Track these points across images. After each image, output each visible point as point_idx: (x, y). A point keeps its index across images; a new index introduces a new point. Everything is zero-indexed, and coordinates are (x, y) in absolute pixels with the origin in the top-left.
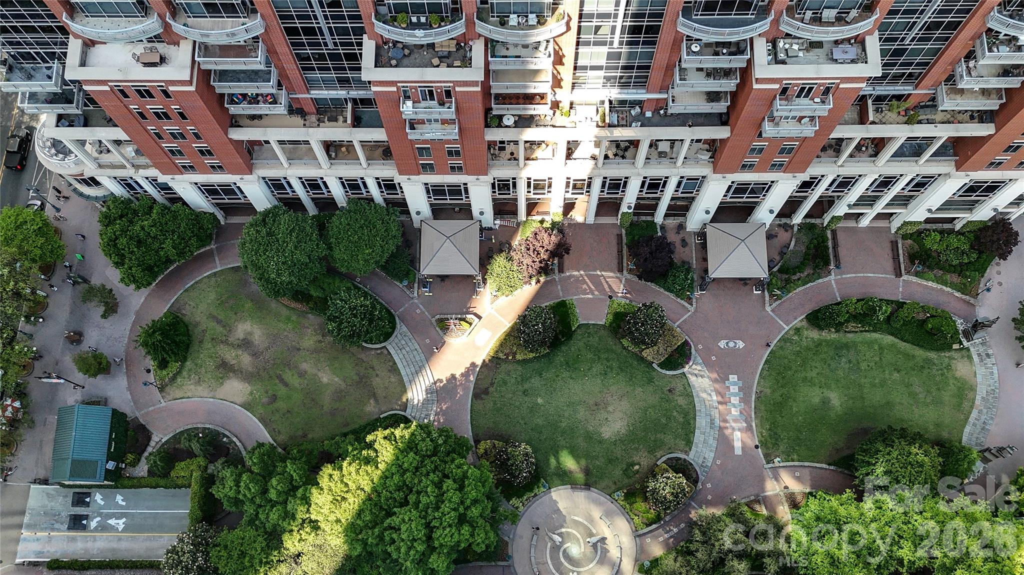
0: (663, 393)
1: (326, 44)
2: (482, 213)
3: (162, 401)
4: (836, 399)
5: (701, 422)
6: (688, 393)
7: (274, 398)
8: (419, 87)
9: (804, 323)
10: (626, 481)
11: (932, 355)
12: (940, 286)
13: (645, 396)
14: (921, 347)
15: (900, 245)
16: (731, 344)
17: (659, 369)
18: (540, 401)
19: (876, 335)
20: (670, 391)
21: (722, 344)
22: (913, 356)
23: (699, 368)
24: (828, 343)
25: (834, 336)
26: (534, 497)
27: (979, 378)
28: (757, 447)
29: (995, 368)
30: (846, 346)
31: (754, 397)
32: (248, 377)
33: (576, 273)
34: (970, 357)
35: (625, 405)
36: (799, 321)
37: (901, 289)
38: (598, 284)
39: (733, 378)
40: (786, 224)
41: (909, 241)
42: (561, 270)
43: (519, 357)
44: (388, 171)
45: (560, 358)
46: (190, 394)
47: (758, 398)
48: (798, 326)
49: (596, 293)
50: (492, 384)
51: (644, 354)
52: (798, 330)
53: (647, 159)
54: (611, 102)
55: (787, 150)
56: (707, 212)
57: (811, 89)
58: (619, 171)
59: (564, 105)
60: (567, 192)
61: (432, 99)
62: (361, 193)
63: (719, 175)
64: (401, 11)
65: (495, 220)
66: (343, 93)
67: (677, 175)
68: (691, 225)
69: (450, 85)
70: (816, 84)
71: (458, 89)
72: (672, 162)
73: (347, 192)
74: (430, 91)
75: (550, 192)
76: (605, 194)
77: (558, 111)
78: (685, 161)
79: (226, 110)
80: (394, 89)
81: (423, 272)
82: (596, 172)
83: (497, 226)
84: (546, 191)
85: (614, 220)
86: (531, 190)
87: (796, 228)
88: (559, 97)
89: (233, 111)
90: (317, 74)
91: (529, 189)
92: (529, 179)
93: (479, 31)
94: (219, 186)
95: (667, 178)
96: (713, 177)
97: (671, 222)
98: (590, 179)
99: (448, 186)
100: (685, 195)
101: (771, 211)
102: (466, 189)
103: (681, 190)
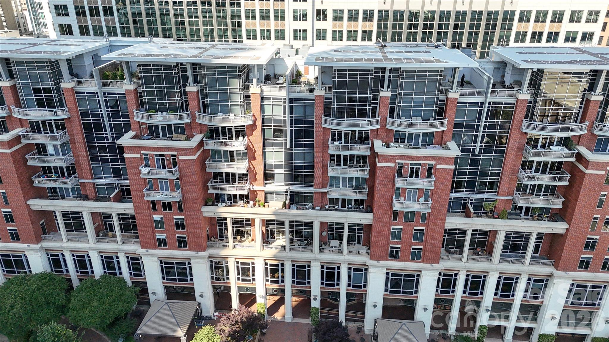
1: (107, 138)
2: (201, 296)
8: (156, 155)
40: (443, 334)
44: (135, 248)
53: (320, 246)
54: (291, 196)
55: (419, 235)
56: (375, 306)
57: (418, 170)
58: (301, 255)
59: (260, 196)
60: (267, 280)
61: (164, 167)
62: (115, 274)
63: (374, 262)
64: (152, 108)
65: (215, 312)
66: (114, 181)
67: (345, 261)
68: (368, 327)
69: (176, 153)
70: (420, 165)
71: (180, 157)
72: (340, 252)
73: (105, 272)
74: (163, 160)
75: (254, 280)
76: (295, 284)
77: (257, 203)
78: (349, 252)
79: (32, 182)
80: (139, 156)
81: (138, 332)
82: (284, 254)
83: (216, 318)
84: (251, 278)
85: (308, 321)
86: (240, 276)
87: (452, 338)
88: (256, 188)
89: (36, 184)
90: (100, 165)
91: (238, 274)
92: (238, 263)
93: (198, 121)
94: (13, 256)
95: (339, 268)
96: (370, 262)
97: (352, 326)
98: (282, 265)
99: (177, 263)
100: (357, 291)
101: (425, 309)
102: (190, 268)
103: (352, 284)
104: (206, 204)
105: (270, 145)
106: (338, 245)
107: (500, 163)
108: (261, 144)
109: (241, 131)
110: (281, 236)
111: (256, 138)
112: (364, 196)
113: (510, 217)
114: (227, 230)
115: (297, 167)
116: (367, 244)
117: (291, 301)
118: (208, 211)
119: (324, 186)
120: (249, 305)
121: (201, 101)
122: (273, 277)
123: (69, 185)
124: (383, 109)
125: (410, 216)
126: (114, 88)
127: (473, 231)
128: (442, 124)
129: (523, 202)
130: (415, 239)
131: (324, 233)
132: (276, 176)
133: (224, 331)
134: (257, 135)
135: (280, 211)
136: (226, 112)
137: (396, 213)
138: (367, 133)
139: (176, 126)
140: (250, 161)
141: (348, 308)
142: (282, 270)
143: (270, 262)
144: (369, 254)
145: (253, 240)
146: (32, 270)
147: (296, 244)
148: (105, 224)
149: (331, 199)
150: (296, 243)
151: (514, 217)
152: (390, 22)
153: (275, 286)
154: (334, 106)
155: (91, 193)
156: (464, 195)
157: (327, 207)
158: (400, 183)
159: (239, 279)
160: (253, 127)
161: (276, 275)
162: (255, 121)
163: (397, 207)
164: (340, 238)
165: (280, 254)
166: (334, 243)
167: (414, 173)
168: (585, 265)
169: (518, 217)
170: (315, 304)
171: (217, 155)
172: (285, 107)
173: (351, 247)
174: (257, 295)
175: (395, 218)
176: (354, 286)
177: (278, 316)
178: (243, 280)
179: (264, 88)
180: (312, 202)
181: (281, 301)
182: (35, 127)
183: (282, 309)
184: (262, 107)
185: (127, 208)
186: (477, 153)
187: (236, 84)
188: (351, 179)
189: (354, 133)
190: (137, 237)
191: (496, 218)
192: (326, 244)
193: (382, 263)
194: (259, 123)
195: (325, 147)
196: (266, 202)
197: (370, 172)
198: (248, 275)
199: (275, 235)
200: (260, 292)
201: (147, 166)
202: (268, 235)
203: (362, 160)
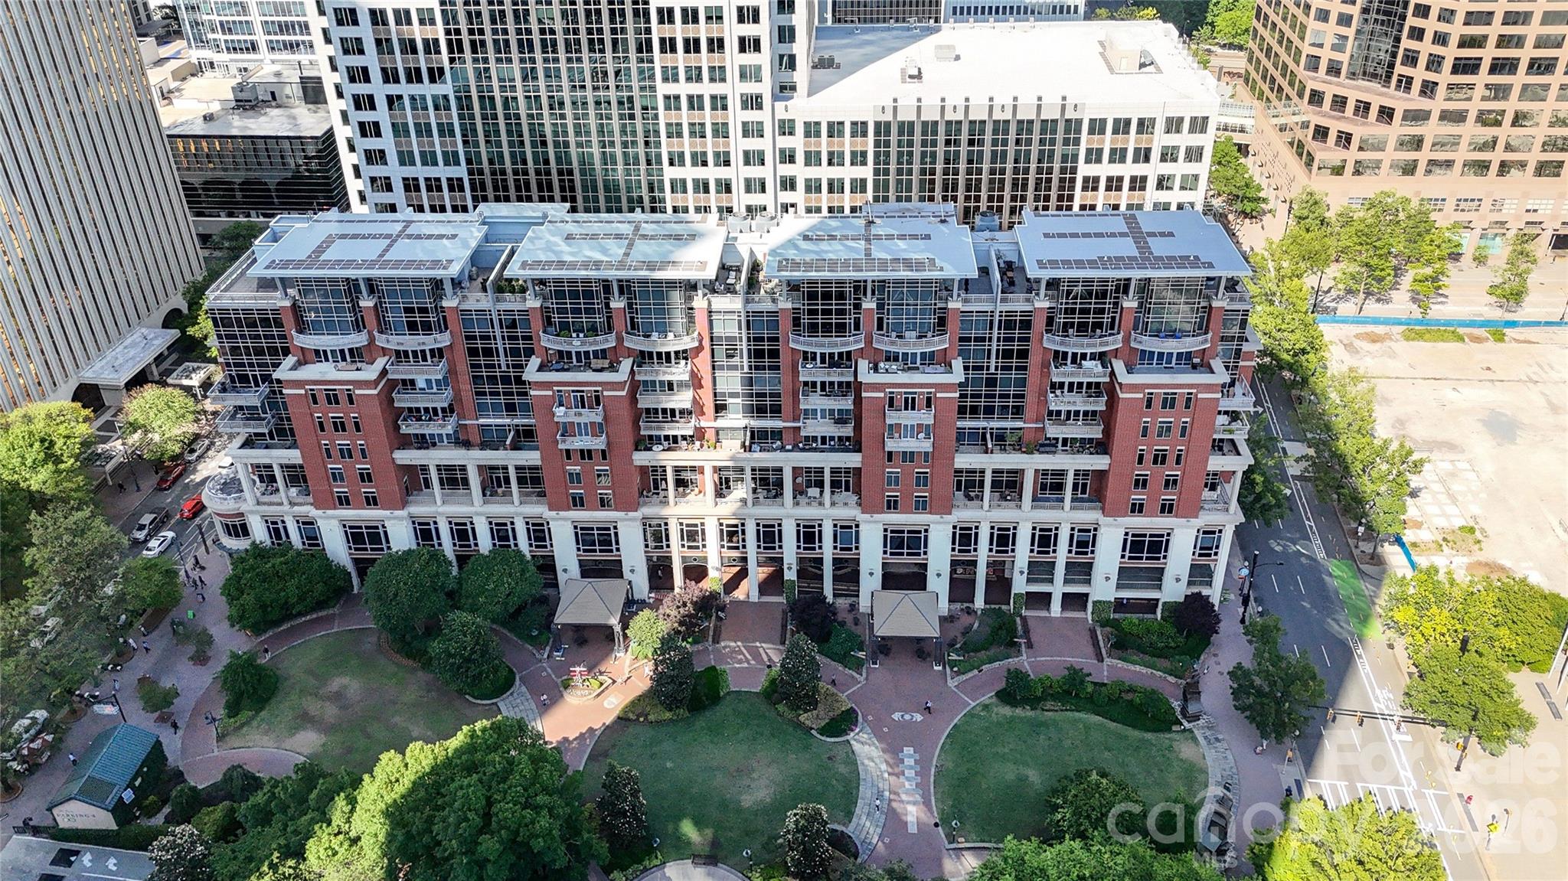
0: (822, 761)
1: (500, 366)
2: (632, 571)
3: (216, 750)
4: (1034, 776)
5: (865, 792)
6: (851, 760)
7: (349, 750)
8: (573, 391)
9: (994, 700)
10: (767, 857)
11: (1149, 736)
12: (1150, 671)
13: (798, 763)
14: (1134, 727)
15: (1099, 633)
16: (907, 717)
17: (819, 736)
18: (669, 765)
19: (1082, 715)
20: (830, 758)
21: (896, 716)
22: (1126, 737)
23: (865, 736)
24: (1021, 719)
25: (1030, 713)
26: (642, 872)
27: (1209, 761)
28: (936, 825)
29: (1228, 752)
30: (1044, 724)
31: (933, 770)
32: (327, 729)
33: (733, 644)
34: (1195, 739)
35: (773, 771)
36: (988, 697)
37: (1105, 673)
38: (756, 655)
39: (908, 750)
40: (968, 607)
41: (1108, 629)
42: (716, 641)
43: (651, 717)
44: (538, 510)
45: (701, 722)
46: (251, 744)
47: (938, 773)
48: (987, 702)
49: (753, 662)
50: (614, 746)
51: (802, 719)
52: (986, 707)
53: (794, 498)
54: (752, 433)
55: (922, 480)
56: (871, 574)
57: (913, 399)
58: (769, 511)
59: (710, 435)
60: (723, 546)
61: (583, 407)
62: (509, 546)
63: (867, 516)
64: (564, 329)
65: (650, 592)
66: (507, 421)
67: (828, 517)
68: (864, 603)
69: (600, 389)
70: (915, 393)
71: (605, 393)
72: (821, 504)
73: (494, 545)
74: (582, 397)
75: (704, 546)
76: (762, 550)
77: (705, 443)
78: (833, 504)
79: (398, 428)
80: (550, 393)
81: (556, 621)
82: (746, 511)
83: (651, 601)
84: (700, 544)
85: (782, 599)
86: (685, 542)
87: (979, 612)
88: (703, 424)
89: (404, 430)
90: (489, 400)
91: (682, 539)
92: (681, 524)
93: (626, 344)
94: (367, 528)
95: (820, 525)
96: (861, 517)
97: (843, 603)
98: (743, 525)
99: (598, 529)
100: (846, 555)
101: (939, 575)
102: (616, 534)
103: (839, 546)
104: (637, 449)
105: (722, 368)
106: (818, 496)
107: (1022, 383)
108: (710, 368)
109: (682, 355)
110: (740, 486)
111: (703, 362)
112: (848, 431)
113: (1042, 449)
114: (666, 480)
115: (758, 395)
116: (858, 492)
117: (758, 573)
118: (641, 458)
119: (796, 419)
120: (698, 581)
121: (628, 316)
122: (730, 541)
123: (449, 429)
124: (869, 323)
125: (909, 456)
126: (511, 303)
127: (993, 472)
128: (944, 342)
129: (1054, 431)
130: (918, 485)
131: (799, 480)
132: (730, 408)
133: (669, 616)
134: (704, 358)
135: (738, 456)
136: (663, 331)
137: (890, 454)
138: (849, 353)
139: (595, 353)
140: (695, 389)
141: (836, 579)
142: (743, 532)
143: (725, 522)
144: (860, 505)
145: (700, 492)
146: (392, 545)
147: (761, 496)
148: (491, 477)
149: (807, 438)
150: (762, 494)
151: (1048, 449)
152: (894, 138)
153: (735, 554)
154: (805, 320)
155: (475, 438)
156: (982, 424)
157: (801, 445)
158: (892, 417)
159: (683, 546)
160: (699, 349)
161: (735, 539)
162: (701, 342)
163: (891, 445)
164: (820, 484)
165: (741, 511)
166: (814, 492)
167: (910, 404)
168: (1138, 509)
169: (1053, 449)
170: (790, 575)
171: (650, 386)
172: (740, 321)
173: (836, 497)
174: (709, 566)
175: (890, 460)
176: (842, 549)
177: (739, 594)
178: (690, 547)
179: (712, 299)
180: (781, 439)
181: (743, 574)
182: (401, 356)
183: (745, 585)
184: (711, 322)
185: (531, 457)
186: (992, 370)
187: (677, 297)
188: (832, 412)
189: (832, 355)
190: (542, 494)
191: (1024, 452)
192: (801, 493)
193: (877, 516)
194: (706, 343)
195: (795, 373)
196: (718, 441)
197: (855, 403)
198: (694, 540)
199: (731, 483)
200: (713, 563)
201: (561, 405)
202: (721, 484)
203: (844, 388)
